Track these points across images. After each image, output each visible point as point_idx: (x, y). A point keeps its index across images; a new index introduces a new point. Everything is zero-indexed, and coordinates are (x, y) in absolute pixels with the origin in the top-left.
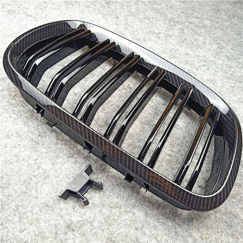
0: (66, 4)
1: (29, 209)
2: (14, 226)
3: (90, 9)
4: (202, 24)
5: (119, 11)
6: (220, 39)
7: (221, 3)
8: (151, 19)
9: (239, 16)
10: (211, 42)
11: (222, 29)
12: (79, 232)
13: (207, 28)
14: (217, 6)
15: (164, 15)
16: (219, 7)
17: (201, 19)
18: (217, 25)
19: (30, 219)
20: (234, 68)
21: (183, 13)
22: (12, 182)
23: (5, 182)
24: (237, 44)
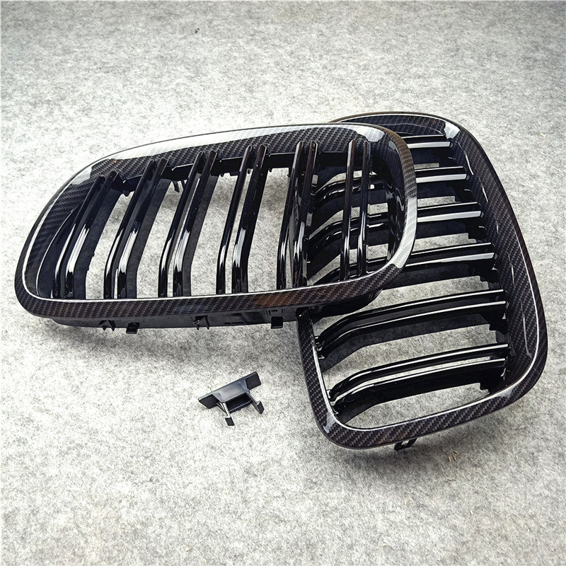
0: (180, 110)
1: (189, 455)
2: (173, 481)
3: (222, 109)
4: (428, 88)
5: (271, 100)
6: (464, 111)
7: (462, 31)
8: (331, 102)
9: (500, 52)
11: (466, 88)
12: (264, 477)
13: (437, 95)
14: (455, 41)
15: (353, 87)
16: (459, 42)
17: (425, 78)
18: (456, 83)
19: (193, 468)
21: (390, 73)
22: (157, 423)
23: (148, 423)
24: (495, 112)
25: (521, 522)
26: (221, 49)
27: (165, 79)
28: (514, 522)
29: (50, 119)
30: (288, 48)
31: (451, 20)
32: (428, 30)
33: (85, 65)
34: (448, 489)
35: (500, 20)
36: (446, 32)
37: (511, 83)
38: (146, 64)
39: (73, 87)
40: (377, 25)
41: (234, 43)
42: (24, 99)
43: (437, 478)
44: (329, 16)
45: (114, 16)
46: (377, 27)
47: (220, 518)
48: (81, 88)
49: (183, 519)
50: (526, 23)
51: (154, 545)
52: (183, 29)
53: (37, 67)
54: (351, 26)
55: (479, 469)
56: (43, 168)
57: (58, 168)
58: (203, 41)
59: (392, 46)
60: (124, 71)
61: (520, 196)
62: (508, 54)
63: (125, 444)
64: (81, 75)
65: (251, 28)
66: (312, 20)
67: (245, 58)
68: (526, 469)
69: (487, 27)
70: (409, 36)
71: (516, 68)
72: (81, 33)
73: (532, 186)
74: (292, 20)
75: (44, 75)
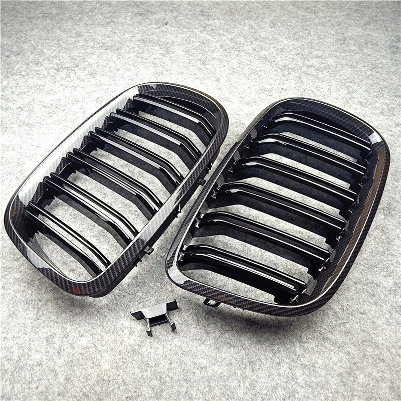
0: (156, 75)
3: (185, 76)
4: (325, 64)
5: (218, 70)
6: (350, 81)
7: (348, 28)
8: (259, 73)
9: (374, 42)
10: (338, 87)
11: (350, 65)
13: (331, 70)
14: (343, 34)
15: (274, 63)
16: (345, 35)
17: (323, 58)
18: (344, 62)
20: (370, 117)
21: (299, 54)
24: (371, 82)
25: (394, 351)
26: (183, 35)
27: (146, 55)
28: (389, 351)
29: (69, 79)
30: (229, 36)
31: (340, 20)
32: (324, 26)
33: (92, 44)
34: (343, 328)
35: (373, 21)
37: (382, 63)
38: (133, 45)
39: (83, 59)
40: (289, 22)
41: (192, 32)
42: (51, 65)
43: (336, 321)
44: (256, 16)
45: (110, 12)
46: (289, 24)
47: (190, 344)
48: (89, 60)
49: (165, 343)
50: (391, 23)
51: (146, 359)
53: (59, 45)
54: (272, 22)
55: (364, 316)
56: (65, 112)
57: (75, 112)
58: (171, 30)
59: (300, 37)
60: (118, 49)
61: (389, 138)
62: (379, 43)
63: (125, 294)
64: (88, 51)
65: (203, 22)
66: (245, 18)
67: (200, 42)
68: (396, 317)
69: (365, 25)
70: (312, 30)
71: (385, 53)
72: (88, 23)
73: (397, 131)
74: (231, 17)
75: (64, 51)
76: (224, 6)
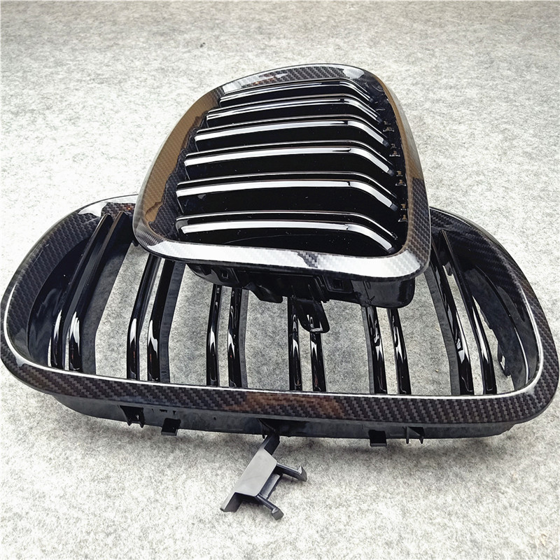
4: (462, 98)
6: (506, 121)
7: (495, 45)
9: (540, 64)
10: (487, 131)
11: (505, 98)
13: (472, 105)
14: (488, 54)
16: (493, 55)
17: (458, 89)
18: (493, 93)
20: (547, 176)
21: (417, 83)
24: (544, 123)
26: (228, 61)
27: (165, 90)
29: (33, 128)
31: (481, 35)
32: (457, 43)
33: (78, 76)
35: (535, 35)
36: (477, 46)
38: (145, 76)
39: (61, 97)
40: (400, 39)
41: (243, 56)
42: (6, 108)
44: (346, 32)
45: (113, 32)
46: (400, 42)
48: (70, 99)
52: (187, 43)
53: (24, 78)
54: (372, 41)
56: (17, 177)
57: (34, 177)
58: (209, 55)
59: (417, 59)
60: (120, 82)
62: (549, 66)
64: (71, 85)
65: (261, 42)
66: (329, 35)
69: (523, 41)
70: (437, 50)
72: (77, 47)
74: (306, 35)
75: (31, 86)
76: (295, 21)
